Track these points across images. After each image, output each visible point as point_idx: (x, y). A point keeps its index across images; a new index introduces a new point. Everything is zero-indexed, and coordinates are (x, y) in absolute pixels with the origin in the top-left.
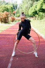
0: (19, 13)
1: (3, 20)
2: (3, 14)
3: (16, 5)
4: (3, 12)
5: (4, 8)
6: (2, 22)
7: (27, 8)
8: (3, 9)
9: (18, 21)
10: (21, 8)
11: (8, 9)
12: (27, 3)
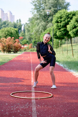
0: (25, 38)
1: (5, 48)
2: (6, 41)
3: (19, 26)
4: (6, 37)
5: (7, 32)
6: (4, 51)
7: (38, 31)
8: (5, 34)
9: (25, 50)
10: (29, 31)
11: (11, 33)
12: (39, 24)
